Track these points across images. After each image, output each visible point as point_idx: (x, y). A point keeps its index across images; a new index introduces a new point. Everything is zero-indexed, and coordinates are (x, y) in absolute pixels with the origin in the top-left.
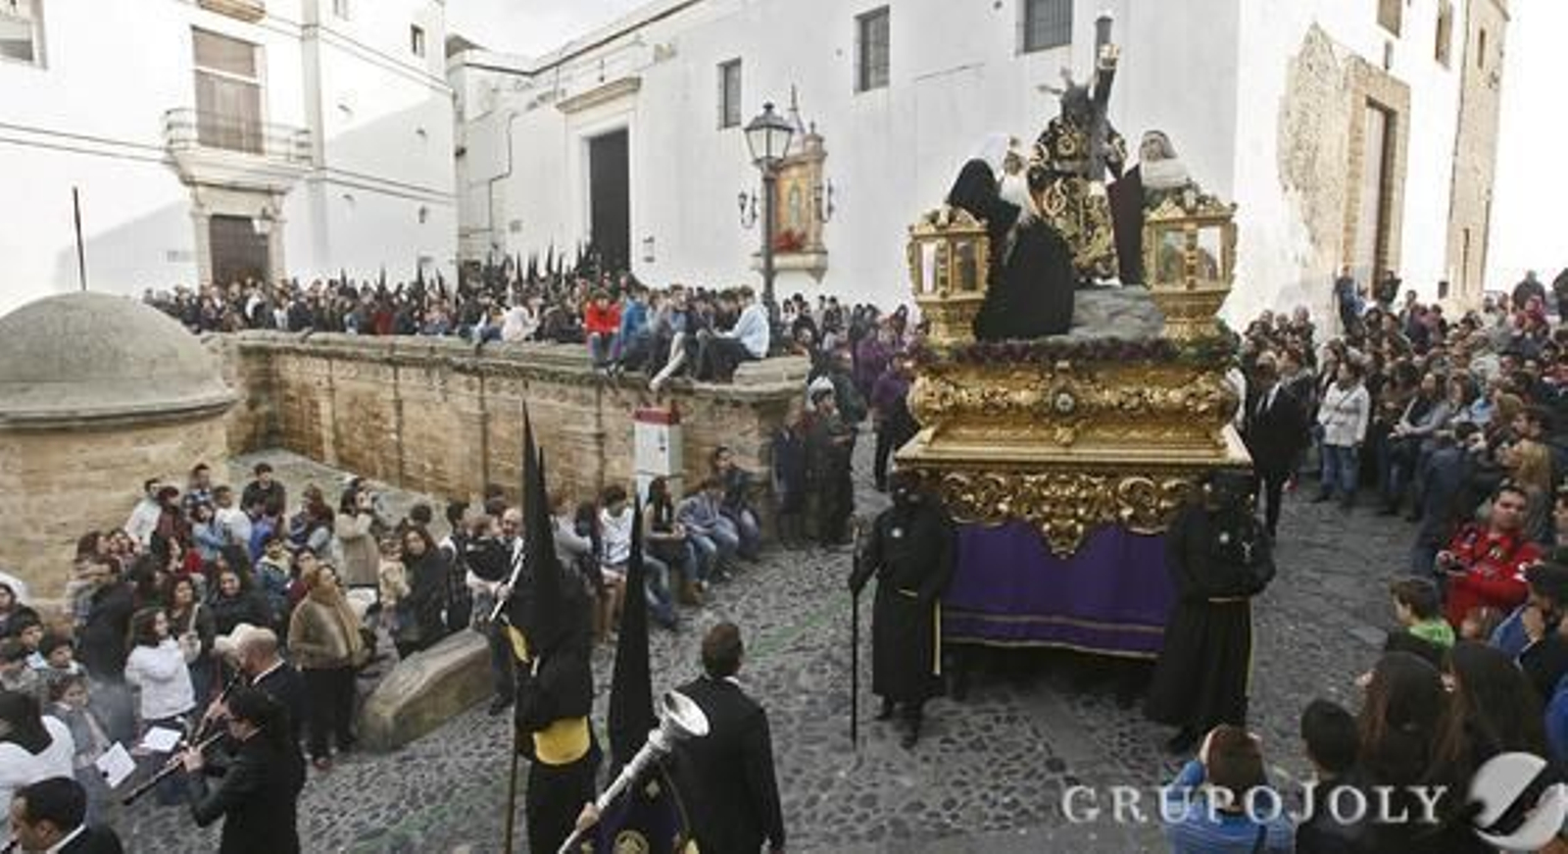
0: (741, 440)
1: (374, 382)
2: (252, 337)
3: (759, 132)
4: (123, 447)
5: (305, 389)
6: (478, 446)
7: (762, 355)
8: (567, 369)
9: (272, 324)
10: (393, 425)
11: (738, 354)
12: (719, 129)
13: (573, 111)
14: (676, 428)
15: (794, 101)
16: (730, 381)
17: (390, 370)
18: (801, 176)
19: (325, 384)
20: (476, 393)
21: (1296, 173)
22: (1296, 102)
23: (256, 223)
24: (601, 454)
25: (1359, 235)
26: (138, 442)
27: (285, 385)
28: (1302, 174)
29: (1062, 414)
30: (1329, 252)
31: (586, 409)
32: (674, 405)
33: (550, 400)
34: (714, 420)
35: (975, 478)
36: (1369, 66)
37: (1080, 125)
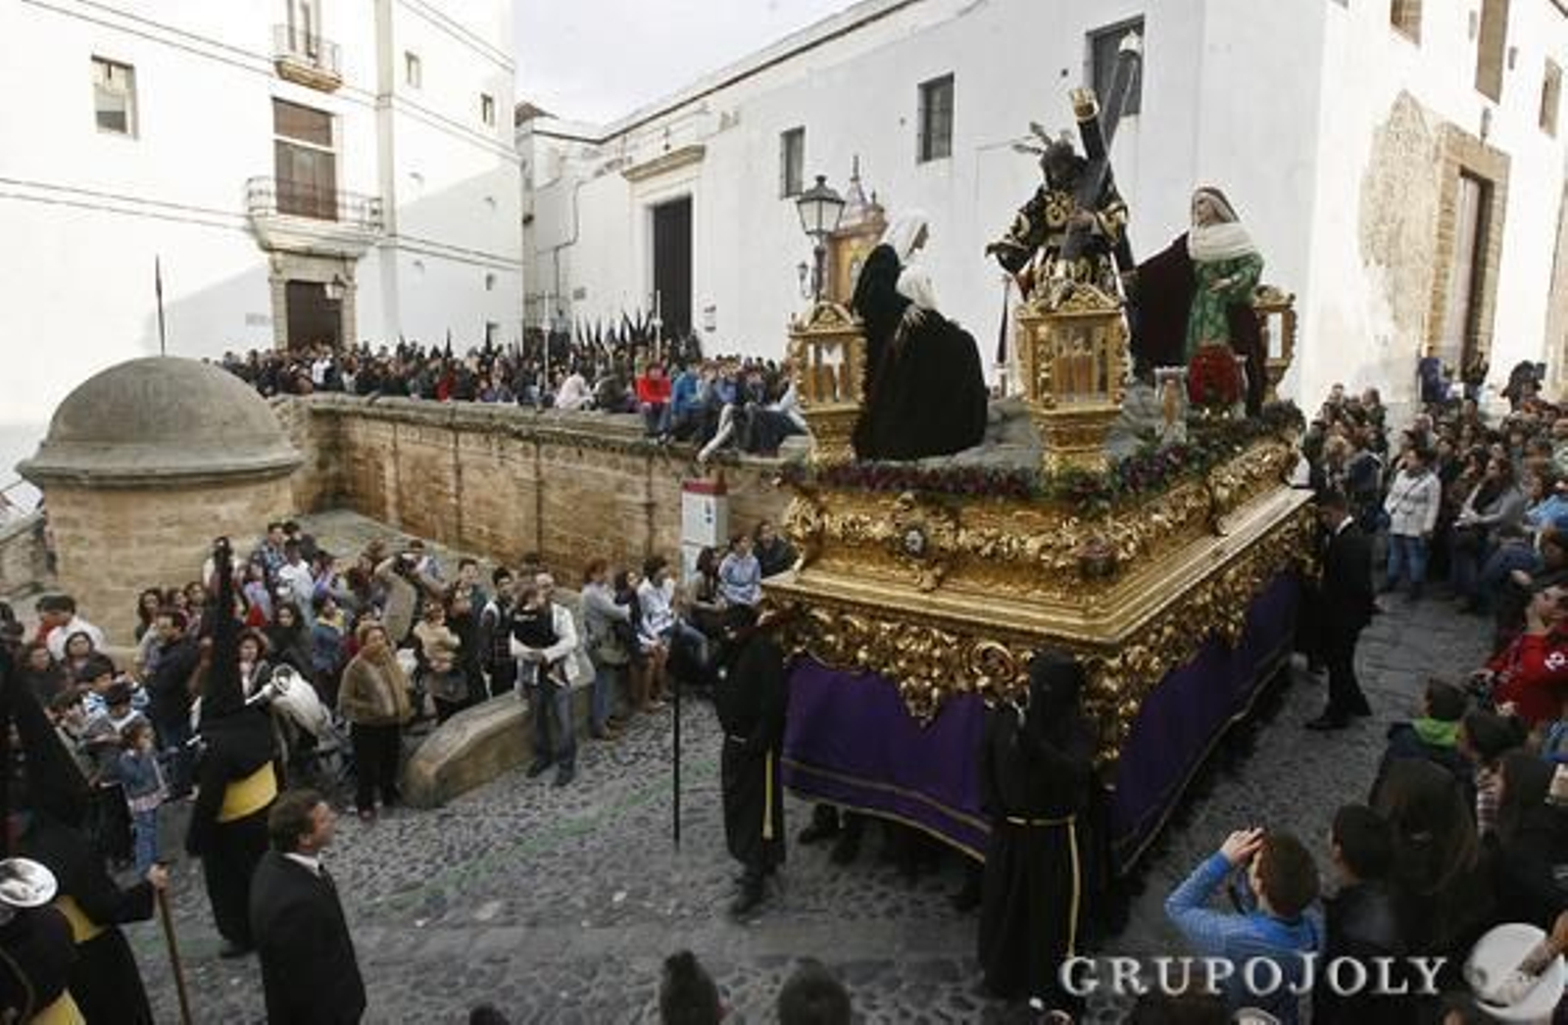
1: (435, 446)
2: (321, 400)
3: (811, 205)
4: (196, 506)
5: (371, 452)
6: (533, 512)
8: (612, 437)
9: (341, 388)
10: (452, 490)
11: (785, 427)
12: (782, 198)
13: (640, 179)
14: (723, 499)
15: (856, 170)
16: (775, 455)
17: (451, 435)
18: (860, 247)
19: (390, 447)
20: (532, 459)
21: (1378, 247)
22: (1381, 172)
23: (329, 289)
24: (650, 523)
25: (1447, 314)
26: (209, 501)
27: (353, 446)
28: (1387, 250)
29: (914, 554)
30: (1412, 332)
31: (637, 479)
32: (721, 477)
33: (601, 469)
34: (759, 493)
35: (835, 619)
36: (1464, 135)
37: (1069, 191)
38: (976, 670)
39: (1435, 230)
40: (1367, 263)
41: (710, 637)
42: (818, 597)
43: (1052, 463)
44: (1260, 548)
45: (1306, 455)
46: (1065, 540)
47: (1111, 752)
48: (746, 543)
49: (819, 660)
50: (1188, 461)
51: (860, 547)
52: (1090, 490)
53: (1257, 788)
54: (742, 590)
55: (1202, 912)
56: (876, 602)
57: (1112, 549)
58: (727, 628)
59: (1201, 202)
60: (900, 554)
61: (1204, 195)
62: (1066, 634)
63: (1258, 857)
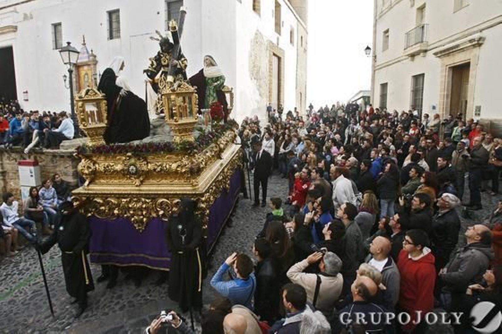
0: (65, 170)
3: (65, 53)
7: (72, 138)
11: (62, 137)
12: (53, 49)
14: (37, 167)
15: (84, 41)
16: (59, 148)
18: (88, 70)
21: (254, 74)
22: (253, 54)
24: (4, 180)
25: (273, 94)
28: (256, 75)
29: (133, 174)
30: (265, 99)
32: (35, 158)
34: (53, 163)
35: (104, 201)
36: (273, 44)
37: (168, 53)
38: (158, 209)
39: (268, 70)
40: (251, 79)
41: (36, 222)
42: (96, 194)
43: (178, 139)
44: (232, 162)
45: (239, 135)
46: (184, 163)
47: (205, 226)
48: (49, 182)
49: (98, 216)
50: (214, 137)
51: (111, 174)
52: (191, 146)
53: (234, 238)
54: (49, 201)
55: (222, 282)
56: (120, 192)
57: (198, 164)
58: (63, 211)
59: (207, 59)
60: (127, 174)
61: (208, 58)
62: (188, 192)
63: (236, 262)
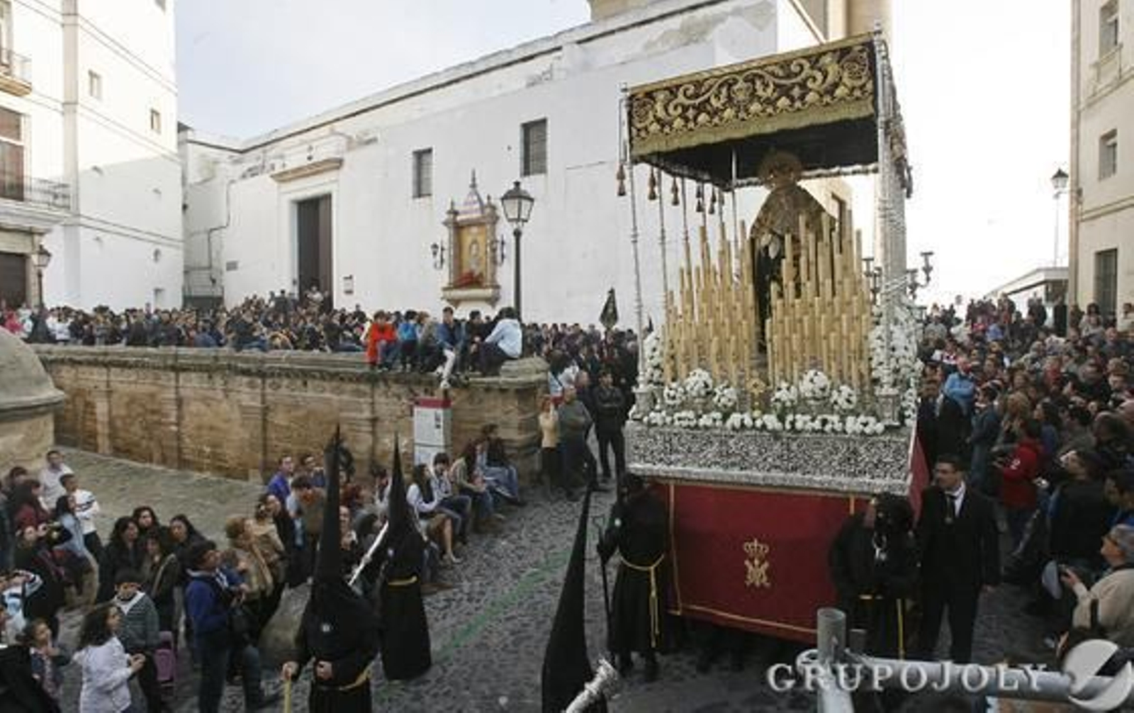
0: (504, 418)
1: (153, 384)
3: (510, 201)
6: (258, 432)
7: (519, 356)
8: (341, 369)
10: (173, 419)
12: (414, 197)
13: (284, 181)
14: (449, 411)
15: (474, 179)
16: (496, 374)
17: (172, 375)
19: (103, 387)
20: (258, 391)
24: (373, 433)
31: (362, 400)
33: (327, 395)
